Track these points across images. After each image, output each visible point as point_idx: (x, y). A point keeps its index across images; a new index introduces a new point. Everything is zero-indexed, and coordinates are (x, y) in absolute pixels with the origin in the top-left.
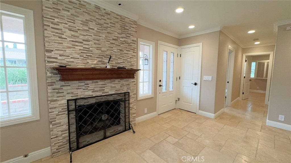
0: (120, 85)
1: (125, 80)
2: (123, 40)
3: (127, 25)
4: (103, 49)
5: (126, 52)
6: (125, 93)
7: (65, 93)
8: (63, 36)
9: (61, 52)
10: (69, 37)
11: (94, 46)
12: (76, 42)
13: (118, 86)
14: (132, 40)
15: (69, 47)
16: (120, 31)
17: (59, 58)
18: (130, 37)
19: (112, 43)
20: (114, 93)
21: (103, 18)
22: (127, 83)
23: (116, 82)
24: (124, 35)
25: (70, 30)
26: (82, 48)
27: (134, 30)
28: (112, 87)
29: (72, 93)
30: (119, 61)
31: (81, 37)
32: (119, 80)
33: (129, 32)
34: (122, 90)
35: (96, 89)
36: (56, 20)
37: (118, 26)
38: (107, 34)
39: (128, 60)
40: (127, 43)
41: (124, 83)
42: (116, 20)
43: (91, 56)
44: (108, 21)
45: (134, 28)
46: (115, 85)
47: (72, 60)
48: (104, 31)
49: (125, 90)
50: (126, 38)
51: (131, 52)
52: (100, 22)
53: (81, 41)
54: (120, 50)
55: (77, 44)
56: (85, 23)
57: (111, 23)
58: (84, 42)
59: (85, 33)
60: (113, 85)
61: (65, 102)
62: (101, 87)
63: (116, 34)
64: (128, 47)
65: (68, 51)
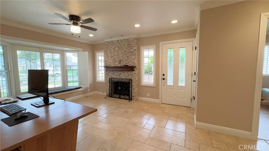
0: (127, 74)
1: (130, 72)
2: (128, 51)
3: (130, 42)
4: (120, 58)
5: (130, 57)
6: (129, 79)
7: (109, 75)
8: (109, 56)
9: (108, 61)
10: (110, 56)
11: (117, 57)
12: (111, 57)
13: (127, 75)
14: (134, 49)
15: (110, 59)
16: (127, 47)
17: (108, 63)
18: (132, 48)
19: (123, 54)
20: (124, 78)
21: (120, 44)
22: (131, 74)
23: (125, 73)
24: (129, 48)
25: (110, 53)
26: (113, 59)
27: (135, 43)
28: (124, 75)
29: (111, 76)
30: (127, 62)
31: (113, 55)
32: (127, 72)
33: (132, 45)
34: (129, 77)
35: (117, 75)
36: (107, 51)
37: (126, 45)
38: (121, 51)
39: (131, 61)
40: (131, 52)
41: (130, 73)
42: (125, 42)
43: (116, 61)
44: (122, 44)
45: (135, 42)
46: (125, 74)
47: (111, 63)
48: (120, 50)
49: (130, 78)
50: (130, 49)
51: (133, 57)
52: (119, 46)
53: (113, 56)
54: (127, 56)
55: (112, 57)
56: (114, 49)
57: (123, 45)
58: (114, 56)
59: (114, 53)
60: (124, 74)
61: (108, 78)
62: (119, 75)
63: (125, 49)
64: (131, 54)
65: (110, 60)
